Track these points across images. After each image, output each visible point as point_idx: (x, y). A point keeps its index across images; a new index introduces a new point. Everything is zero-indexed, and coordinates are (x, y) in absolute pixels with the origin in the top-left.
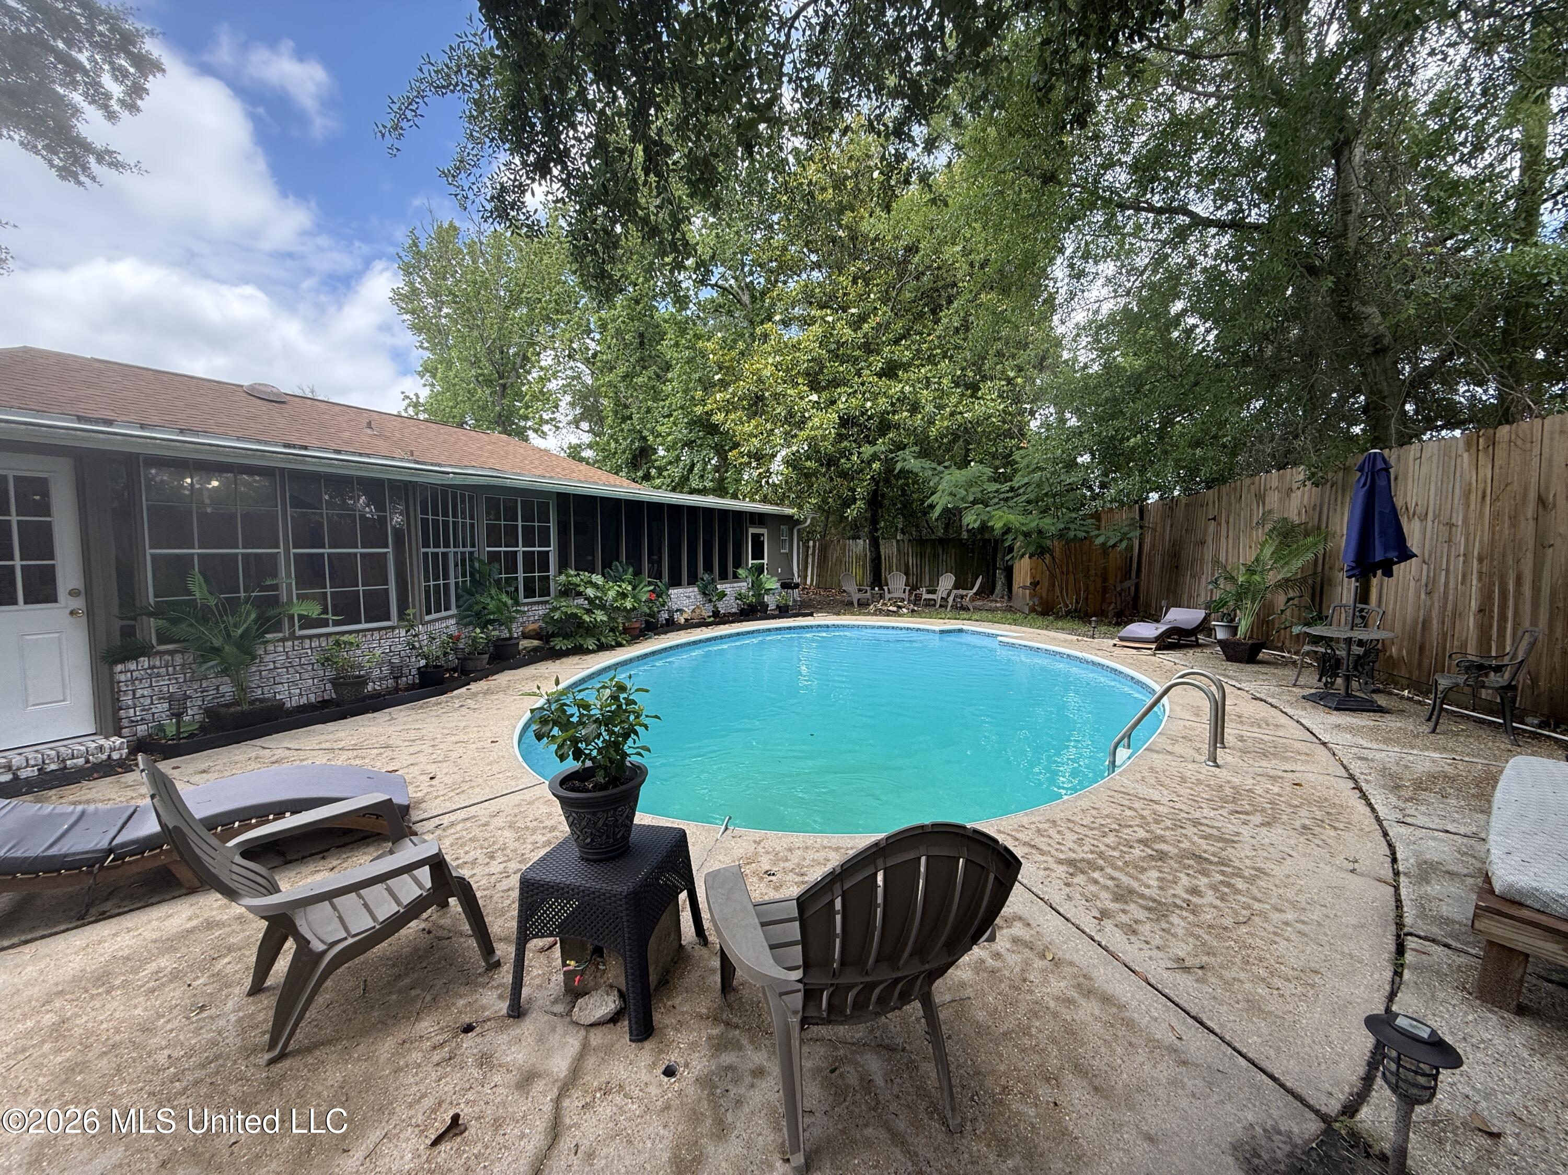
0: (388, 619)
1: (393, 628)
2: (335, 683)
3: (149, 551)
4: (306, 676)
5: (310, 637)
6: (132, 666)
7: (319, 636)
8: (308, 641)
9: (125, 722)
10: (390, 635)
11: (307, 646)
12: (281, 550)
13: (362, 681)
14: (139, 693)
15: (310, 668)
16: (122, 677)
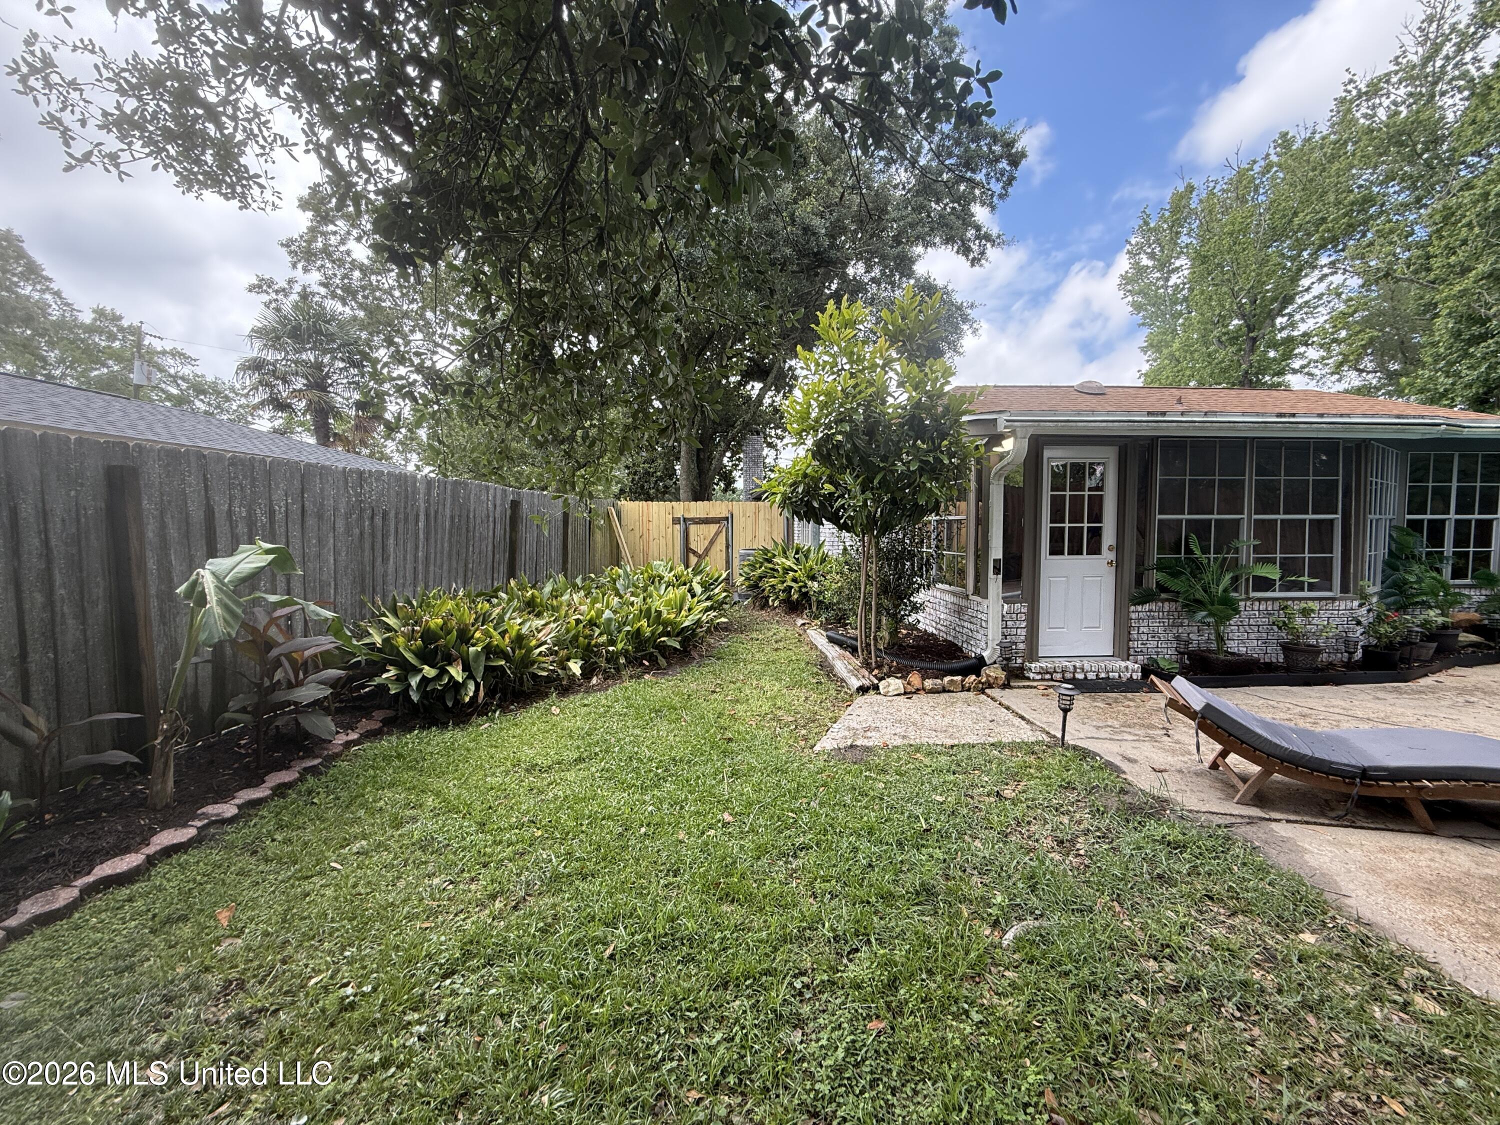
0: (1331, 590)
1: (1333, 599)
2: (1286, 648)
3: (1158, 517)
4: (1252, 636)
5: (1259, 600)
6: (1139, 608)
7: (1267, 599)
8: (1257, 603)
9: (1132, 652)
10: (1330, 606)
11: (1256, 608)
12: (1245, 516)
13: (1315, 651)
14: (1142, 629)
15: (1256, 629)
16: (1133, 616)
